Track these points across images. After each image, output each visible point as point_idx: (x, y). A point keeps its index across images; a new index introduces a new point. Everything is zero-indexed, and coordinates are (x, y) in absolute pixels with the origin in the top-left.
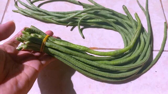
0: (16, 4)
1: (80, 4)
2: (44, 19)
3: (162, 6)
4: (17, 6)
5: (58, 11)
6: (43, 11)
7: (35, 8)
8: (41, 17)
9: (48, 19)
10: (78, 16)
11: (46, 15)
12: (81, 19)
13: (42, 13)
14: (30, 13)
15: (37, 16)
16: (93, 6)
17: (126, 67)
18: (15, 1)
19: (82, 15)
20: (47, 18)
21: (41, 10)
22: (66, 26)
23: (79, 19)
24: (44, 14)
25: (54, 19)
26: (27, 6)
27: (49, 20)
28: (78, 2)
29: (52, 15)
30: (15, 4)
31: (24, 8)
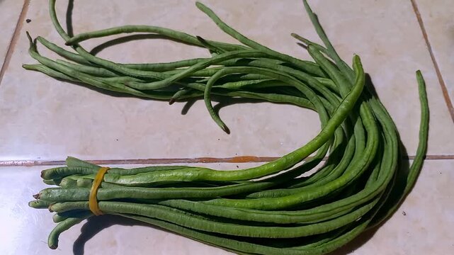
0: (34, 47)
1: (202, 43)
2: (107, 84)
3: (425, 36)
4: (37, 52)
5: (145, 63)
6: (106, 64)
7: (84, 57)
8: (98, 82)
9: (117, 85)
10: (199, 72)
11: (113, 74)
12: (210, 80)
13: (102, 70)
14: (69, 71)
15: (88, 79)
16: (236, 48)
17: (320, 211)
18: (31, 41)
19: (210, 71)
20: (115, 82)
21: (99, 61)
22: (168, 103)
23: (205, 83)
24: (108, 72)
25: (131, 84)
26: (61, 53)
27: (121, 89)
28: (196, 40)
29: (129, 76)
30: (30, 48)
31: (55, 57)
